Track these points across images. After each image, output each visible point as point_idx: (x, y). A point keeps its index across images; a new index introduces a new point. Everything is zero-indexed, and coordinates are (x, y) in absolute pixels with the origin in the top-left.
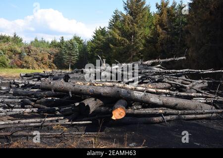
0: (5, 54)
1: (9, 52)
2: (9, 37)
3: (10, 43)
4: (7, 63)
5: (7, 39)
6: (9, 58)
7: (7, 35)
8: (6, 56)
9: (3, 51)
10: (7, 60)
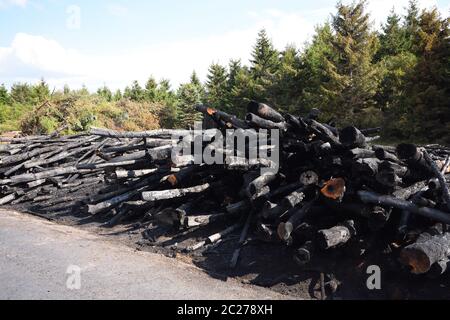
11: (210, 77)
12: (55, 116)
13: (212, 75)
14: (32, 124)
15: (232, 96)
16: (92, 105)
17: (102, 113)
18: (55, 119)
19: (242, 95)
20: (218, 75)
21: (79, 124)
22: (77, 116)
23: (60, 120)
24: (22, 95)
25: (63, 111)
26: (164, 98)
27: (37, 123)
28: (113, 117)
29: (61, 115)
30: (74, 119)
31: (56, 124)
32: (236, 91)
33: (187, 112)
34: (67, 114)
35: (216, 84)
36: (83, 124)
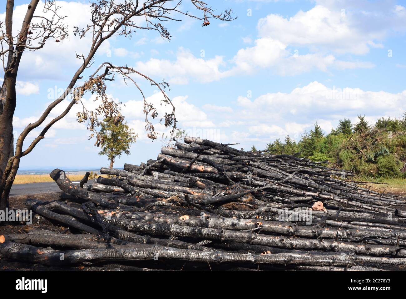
0: (392, 152)
1: (399, 148)
2: (396, 121)
3: (400, 132)
4: (398, 169)
5: (394, 126)
6: (401, 159)
7: (393, 119)
8: (395, 157)
9: (389, 148)
10: (398, 163)
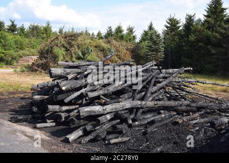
11: (167, 27)
12: (64, 46)
13: (169, 25)
14: (47, 52)
15: (189, 41)
16: (89, 41)
17: (96, 47)
18: (63, 49)
19: (198, 41)
20: (174, 26)
21: (80, 54)
22: (79, 48)
23: (67, 50)
24: (35, 32)
25: (69, 43)
26: (130, 40)
27: (51, 52)
28: (103, 50)
29: (68, 46)
30: (77, 50)
31: (64, 53)
32: (192, 38)
33: (153, 51)
34: (72, 46)
35: (171, 32)
36: (84, 54)
